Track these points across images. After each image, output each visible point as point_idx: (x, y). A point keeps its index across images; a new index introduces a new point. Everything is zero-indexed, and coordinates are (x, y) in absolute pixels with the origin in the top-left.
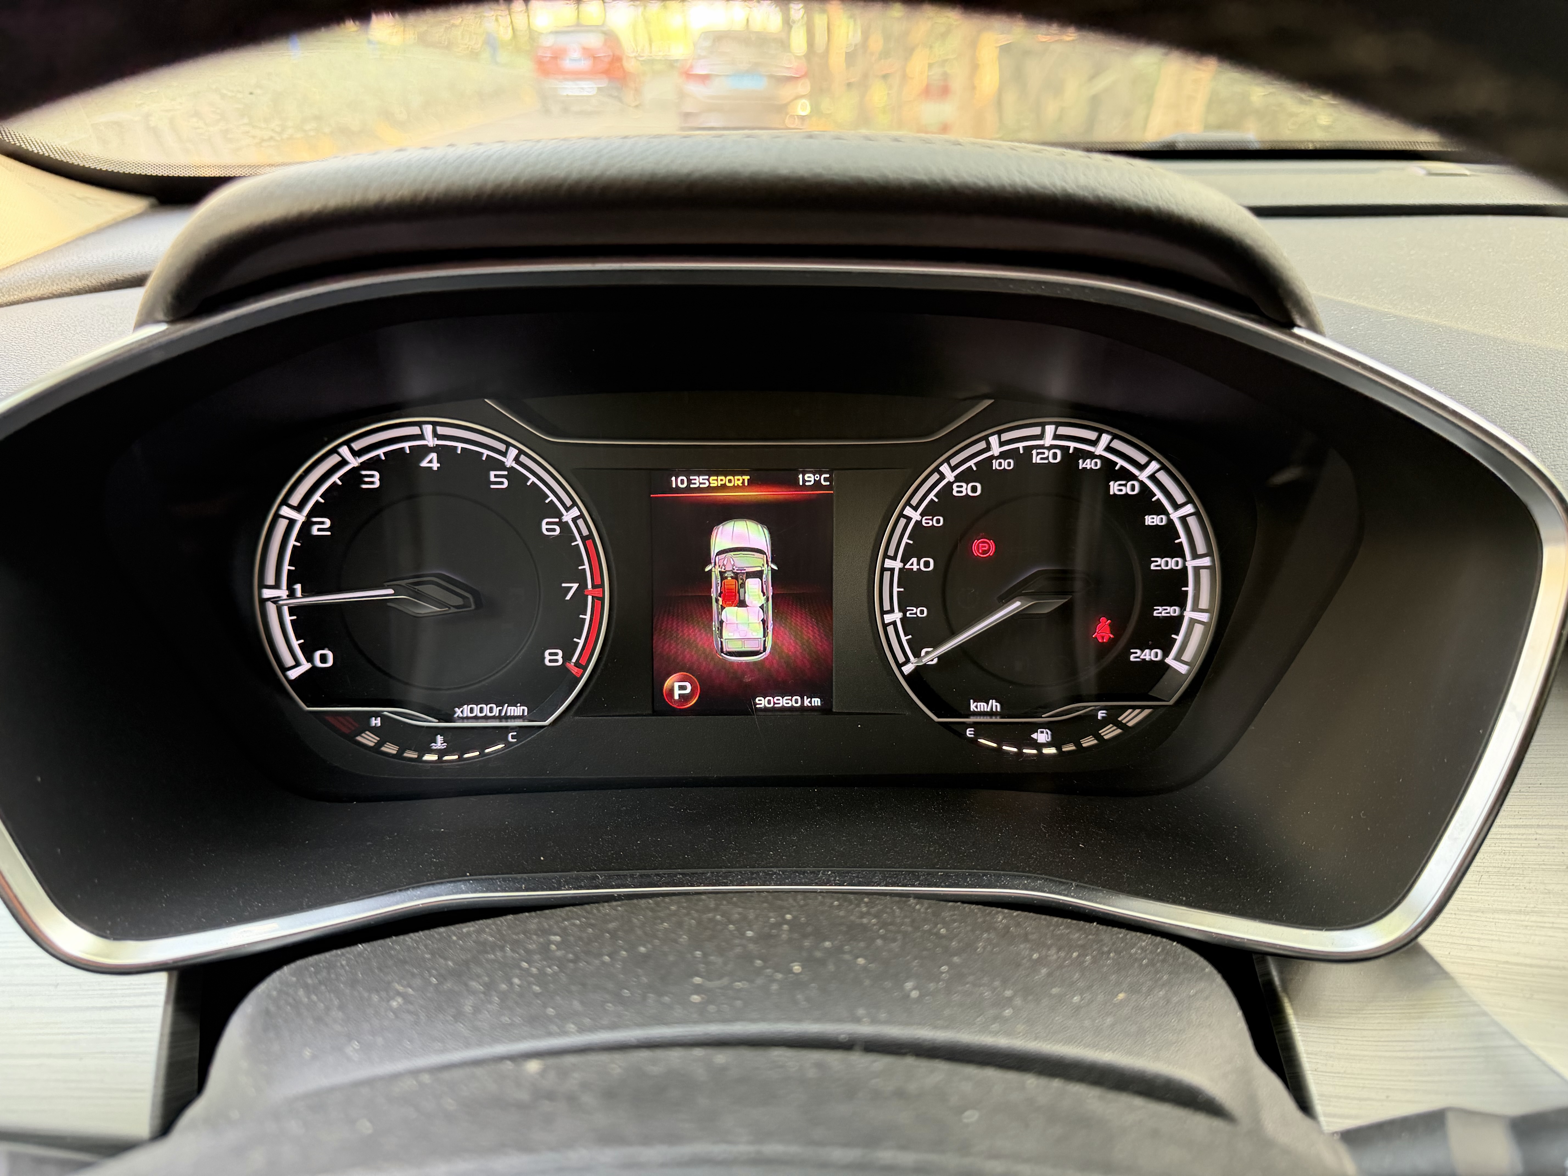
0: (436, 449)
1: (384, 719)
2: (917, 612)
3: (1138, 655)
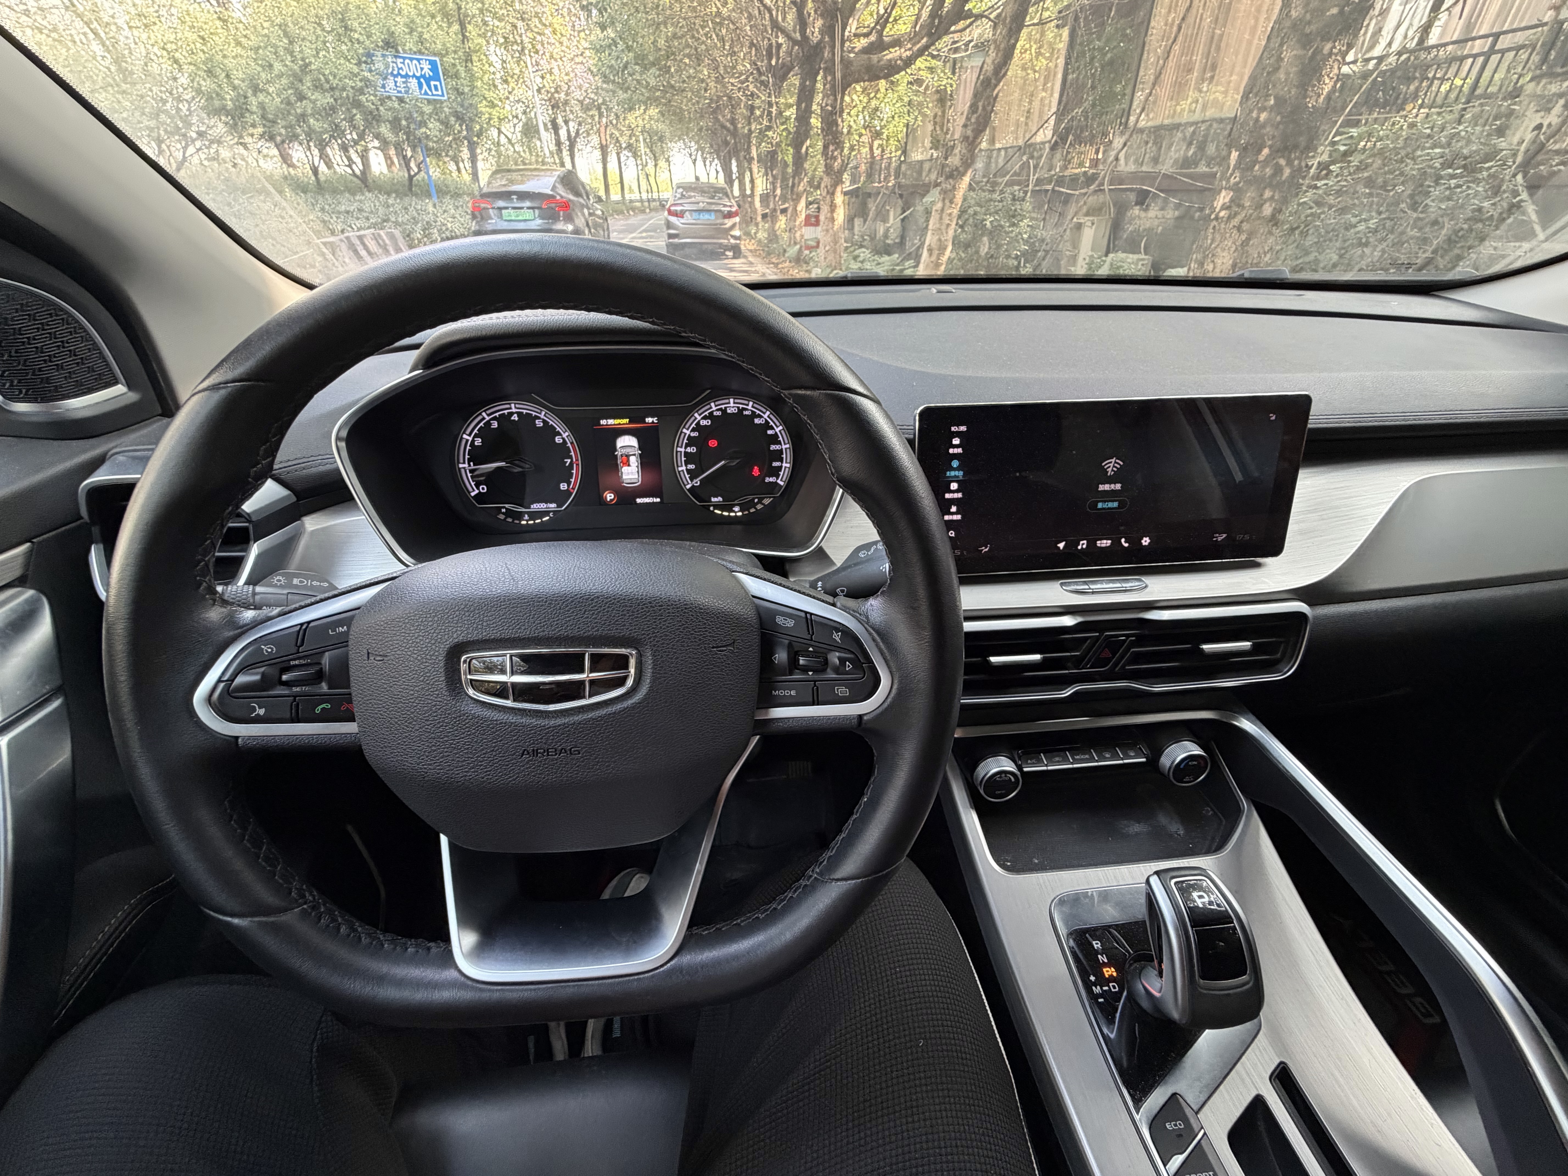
0: (516, 413)
1: (507, 509)
2: (691, 467)
3: (767, 480)
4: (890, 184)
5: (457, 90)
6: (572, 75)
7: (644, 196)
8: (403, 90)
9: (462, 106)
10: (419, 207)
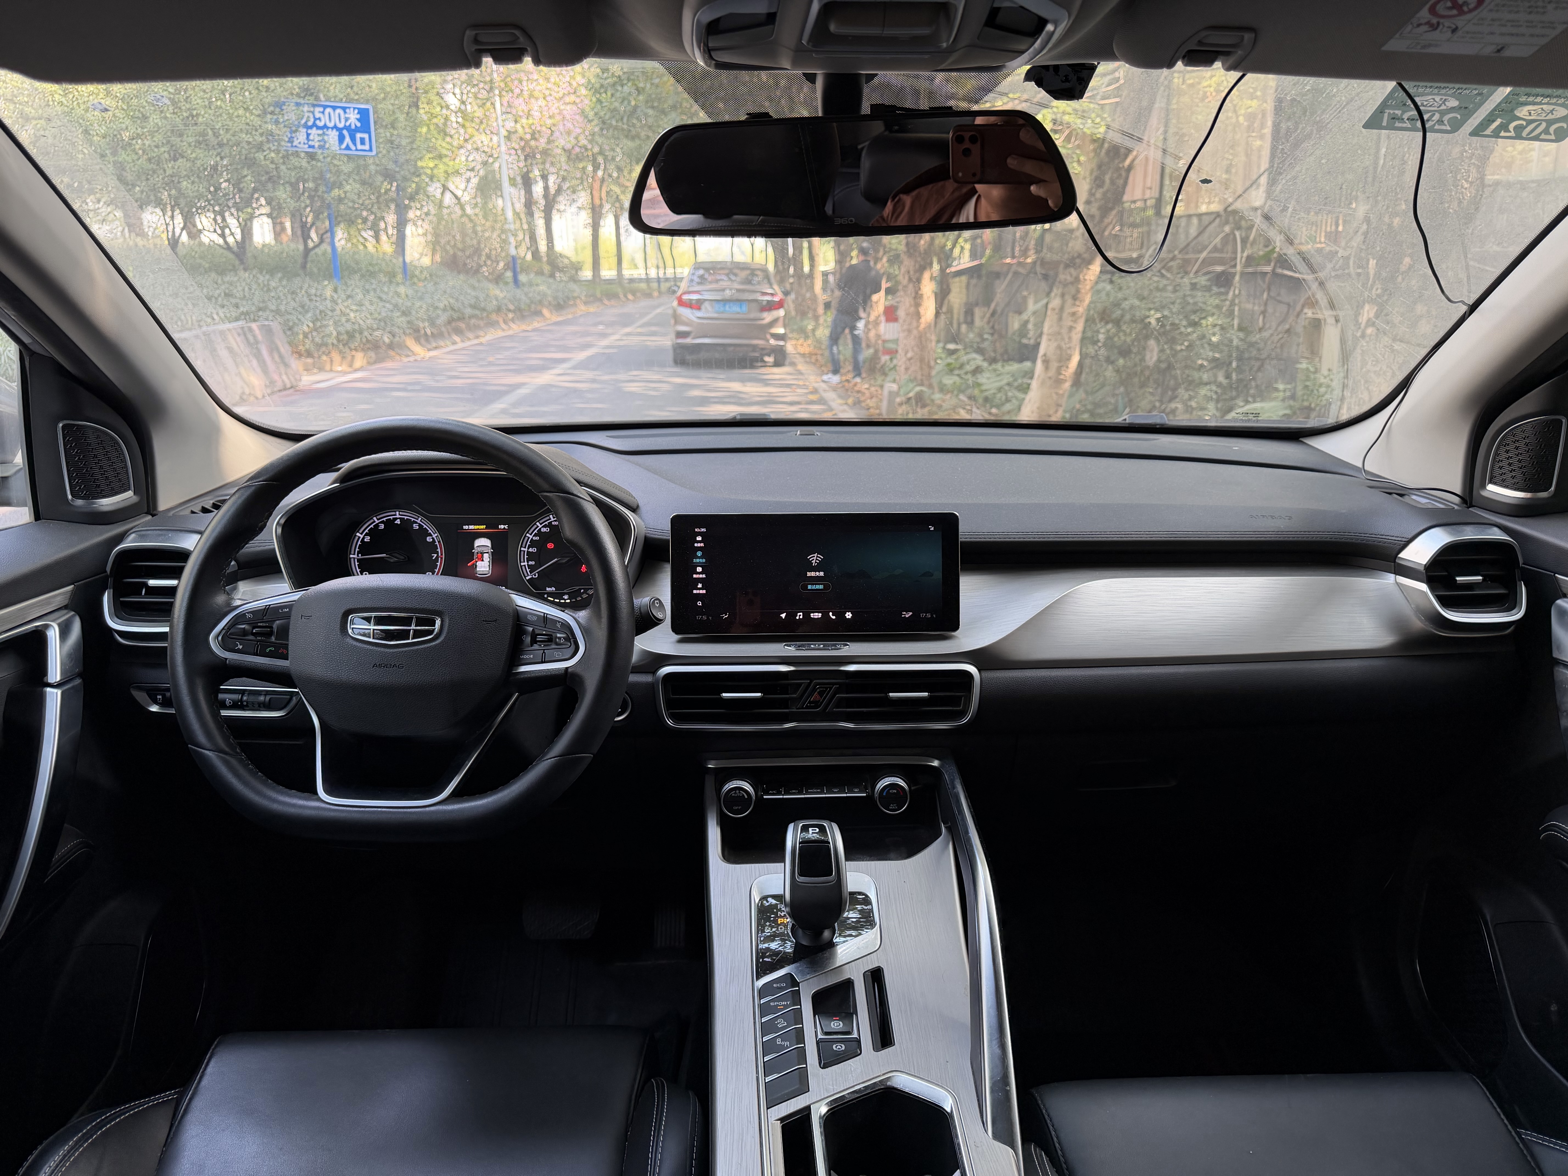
0: (399, 518)
2: (531, 563)
4: (1029, 260)
5: (392, 142)
6: (558, 118)
7: (653, 273)
8: (317, 145)
9: (396, 162)
10: (313, 291)
